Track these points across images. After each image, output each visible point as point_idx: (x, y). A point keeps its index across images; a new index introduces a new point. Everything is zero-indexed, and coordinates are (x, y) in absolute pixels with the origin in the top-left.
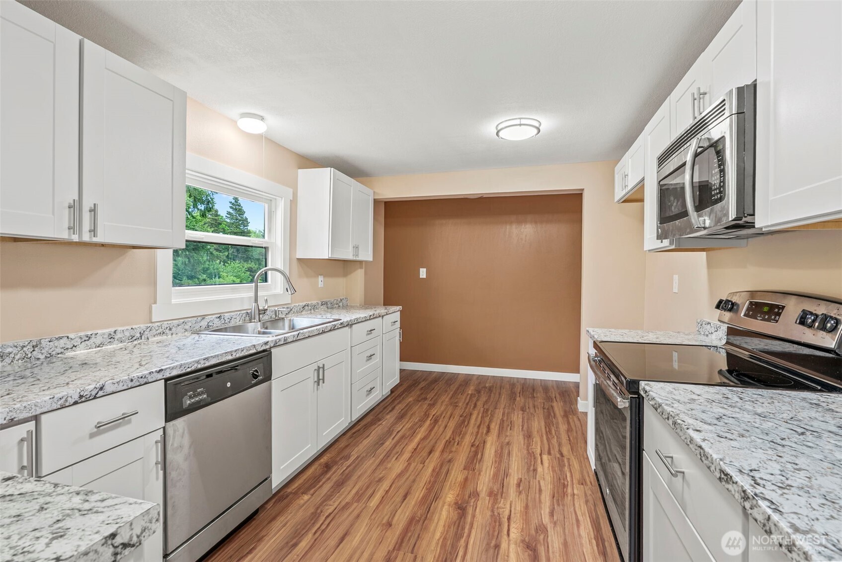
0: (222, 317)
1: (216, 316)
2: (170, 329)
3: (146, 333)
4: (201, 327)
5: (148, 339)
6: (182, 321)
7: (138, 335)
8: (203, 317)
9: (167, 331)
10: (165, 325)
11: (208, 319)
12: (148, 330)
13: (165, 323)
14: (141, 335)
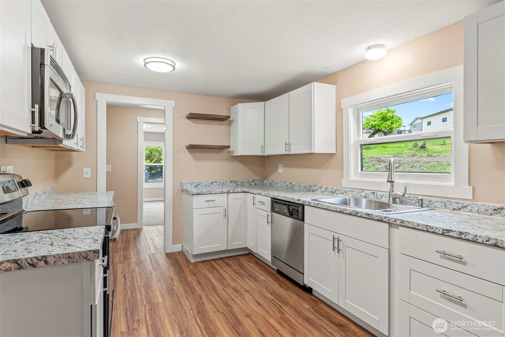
0: (376, 194)
1: (371, 192)
2: (346, 192)
3: (337, 191)
4: (361, 196)
5: (337, 194)
6: (352, 189)
7: (334, 191)
8: (363, 190)
9: (345, 193)
10: (344, 190)
11: (366, 192)
12: (337, 190)
13: (344, 189)
14: (335, 191)
